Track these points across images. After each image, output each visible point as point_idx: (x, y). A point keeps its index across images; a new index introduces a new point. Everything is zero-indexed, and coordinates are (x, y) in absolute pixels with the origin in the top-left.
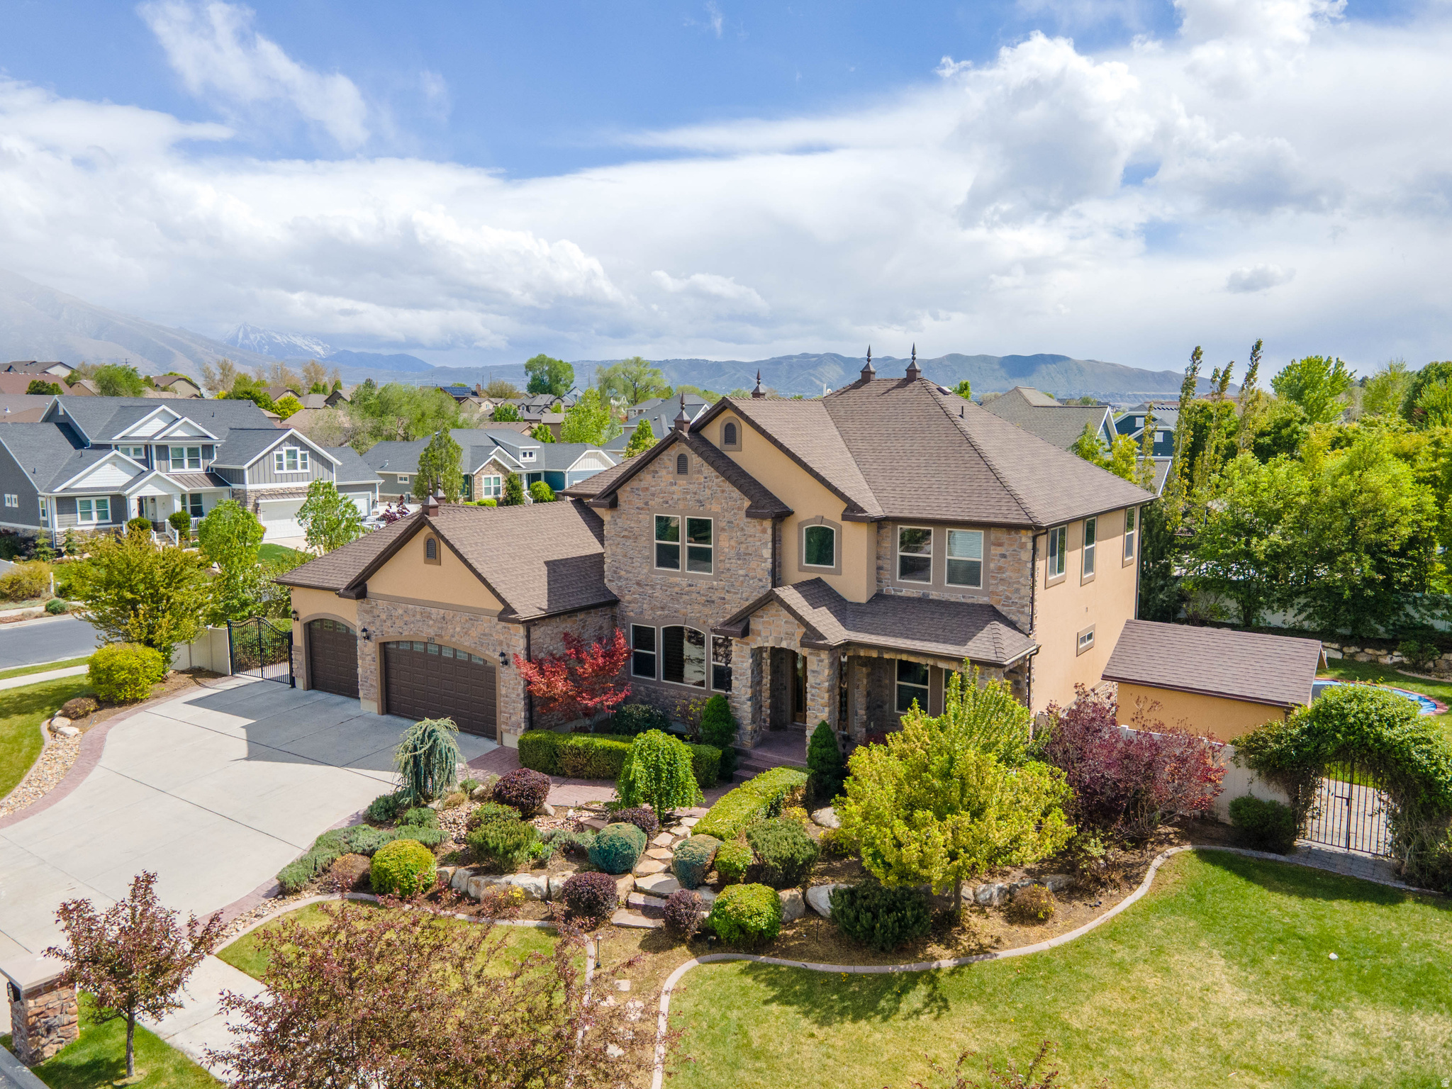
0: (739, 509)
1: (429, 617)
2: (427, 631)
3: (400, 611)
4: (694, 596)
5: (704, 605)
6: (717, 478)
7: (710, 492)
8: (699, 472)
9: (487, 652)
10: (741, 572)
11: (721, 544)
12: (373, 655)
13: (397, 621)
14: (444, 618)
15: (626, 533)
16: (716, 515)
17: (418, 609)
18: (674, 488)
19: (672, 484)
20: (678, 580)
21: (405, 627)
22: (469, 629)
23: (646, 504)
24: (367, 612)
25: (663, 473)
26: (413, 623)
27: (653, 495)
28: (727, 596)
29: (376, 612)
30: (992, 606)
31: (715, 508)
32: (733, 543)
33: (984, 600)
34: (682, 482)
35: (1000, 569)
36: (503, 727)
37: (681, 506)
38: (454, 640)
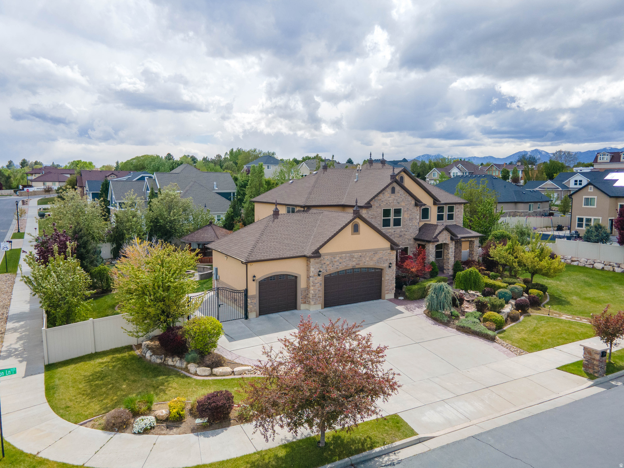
0: (411, 204)
1: (353, 257)
2: (350, 264)
3: (338, 258)
4: (396, 235)
5: (398, 238)
6: (404, 194)
7: (402, 199)
8: (398, 193)
9: (380, 265)
10: (411, 224)
11: (404, 217)
12: (321, 282)
13: (335, 263)
14: (361, 256)
15: (372, 217)
16: (403, 207)
17: (348, 255)
18: (390, 198)
19: (389, 197)
20: (390, 230)
21: (340, 265)
22: (373, 258)
23: (380, 205)
24: (317, 263)
25: (386, 193)
26: (344, 262)
27: (382, 202)
28: (406, 233)
29: (323, 262)
30: (456, 225)
31: (403, 204)
32: (408, 215)
33: (455, 223)
34: (393, 196)
35: (458, 215)
36: (387, 292)
37: (392, 205)
38: (365, 264)
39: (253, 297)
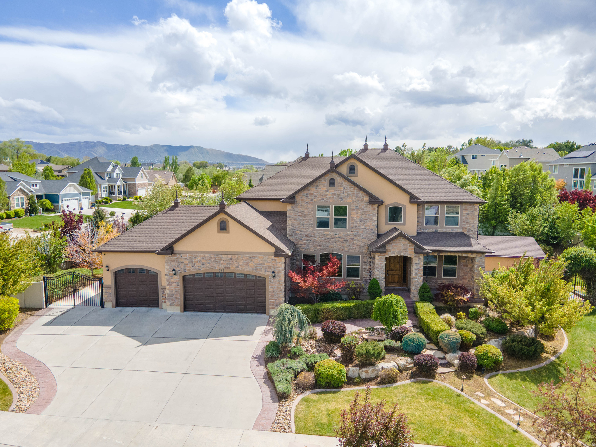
0: (362, 201)
1: (221, 259)
2: (218, 267)
3: (199, 258)
4: (337, 239)
5: (342, 242)
6: (351, 188)
7: (347, 194)
8: (341, 186)
9: (260, 272)
10: (362, 227)
11: (352, 216)
12: (178, 282)
13: (196, 264)
14: (231, 259)
15: (300, 214)
16: (350, 204)
17: (212, 256)
18: (327, 193)
19: (326, 191)
20: (329, 233)
21: (203, 266)
22: (249, 262)
23: (312, 200)
24: (173, 261)
25: (321, 186)
26: (209, 263)
27: (316, 196)
28: (355, 238)
29: (180, 260)
30: (463, 233)
31: (349, 200)
32: (358, 215)
33: (460, 231)
34: (332, 190)
35: (467, 219)
36: (271, 306)
37: (331, 201)
38: (238, 269)
39: (108, 287)
